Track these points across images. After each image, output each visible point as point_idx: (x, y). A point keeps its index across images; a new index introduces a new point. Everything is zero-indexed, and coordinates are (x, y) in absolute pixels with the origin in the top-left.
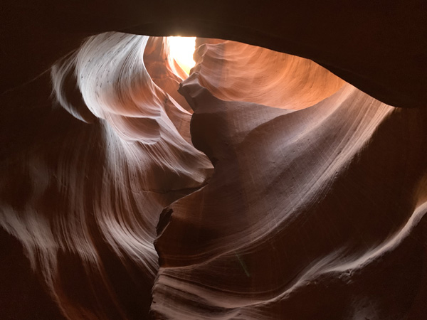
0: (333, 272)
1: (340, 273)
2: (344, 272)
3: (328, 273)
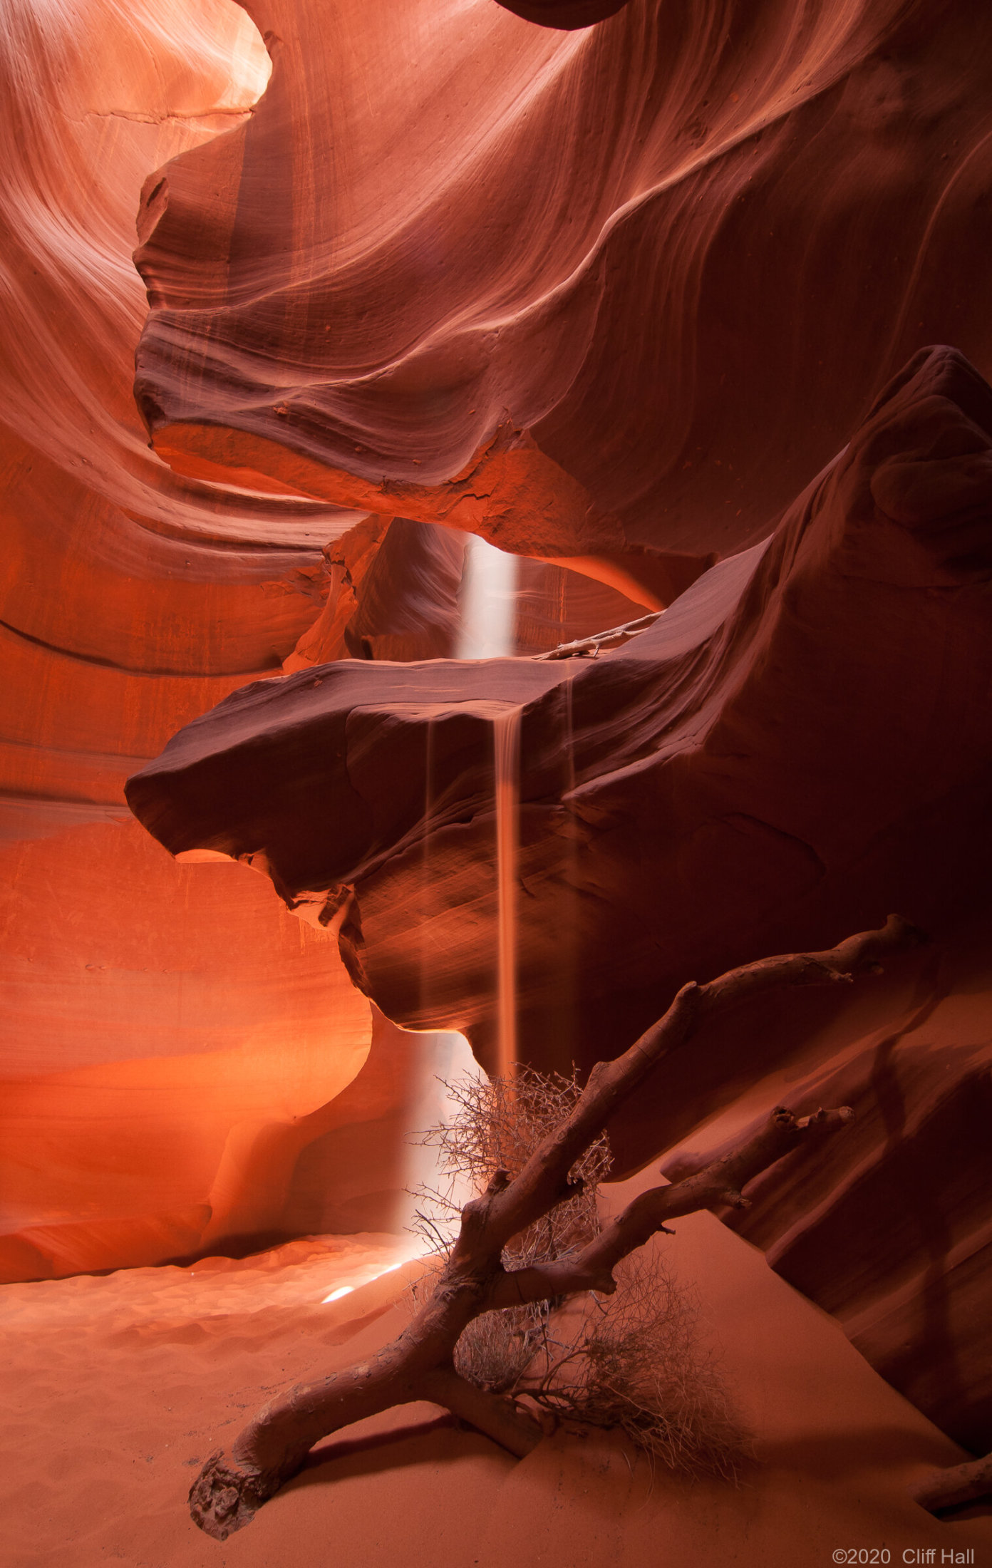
0: (475, 332)
1: (484, 334)
2: (490, 332)
3: (466, 334)
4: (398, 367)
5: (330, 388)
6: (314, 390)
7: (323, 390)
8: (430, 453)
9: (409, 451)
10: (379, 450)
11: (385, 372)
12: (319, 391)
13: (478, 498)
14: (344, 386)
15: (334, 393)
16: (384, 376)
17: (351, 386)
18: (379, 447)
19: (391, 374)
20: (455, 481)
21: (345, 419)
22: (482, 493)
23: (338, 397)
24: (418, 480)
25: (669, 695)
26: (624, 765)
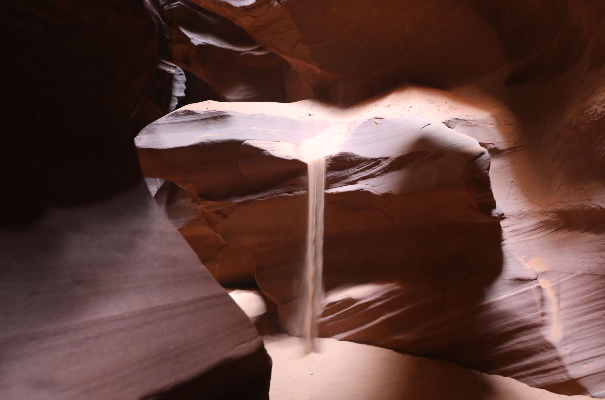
25: (364, 168)
26: (345, 185)
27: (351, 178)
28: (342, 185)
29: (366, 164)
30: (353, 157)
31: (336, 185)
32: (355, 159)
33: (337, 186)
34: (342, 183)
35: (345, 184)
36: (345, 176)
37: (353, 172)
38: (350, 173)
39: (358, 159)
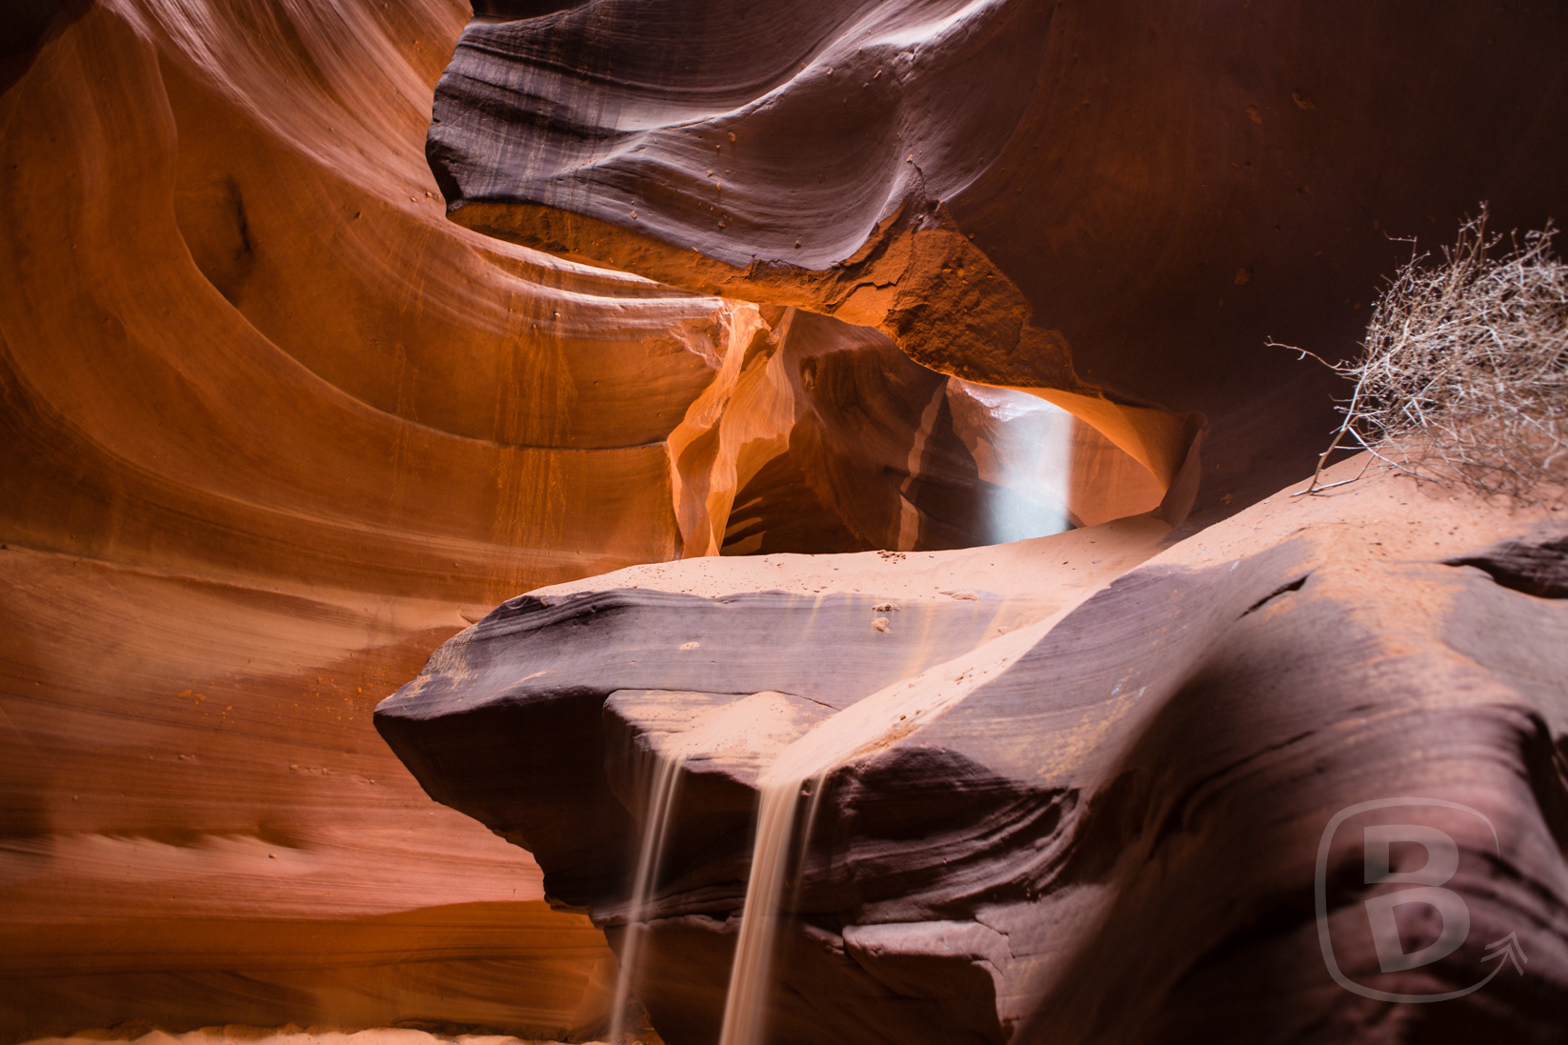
4: (782, 95)
5: (687, 131)
6: (663, 136)
7: (677, 134)
8: (819, 220)
9: (791, 217)
10: (749, 217)
11: (763, 104)
12: (670, 137)
13: (879, 288)
14: (706, 127)
15: (692, 138)
16: (761, 109)
17: (716, 126)
18: (750, 212)
19: (771, 106)
20: (847, 264)
21: (703, 174)
22: (884, 282)
23: (696, 144)
24: (800, 260)
25: (1002, 839)
26: (928, 919)
27: (951, 885)
28: (913, 913)
29: (1014, 816)
30: (961, 774)
31: (891, 909)
32: (966, 784)
33: (892, 915)
34: (916, 903)
35: (929, 913)
36: (927, 869)
37: (960, 851)
38: (950, 858)
39: (976, 785)
